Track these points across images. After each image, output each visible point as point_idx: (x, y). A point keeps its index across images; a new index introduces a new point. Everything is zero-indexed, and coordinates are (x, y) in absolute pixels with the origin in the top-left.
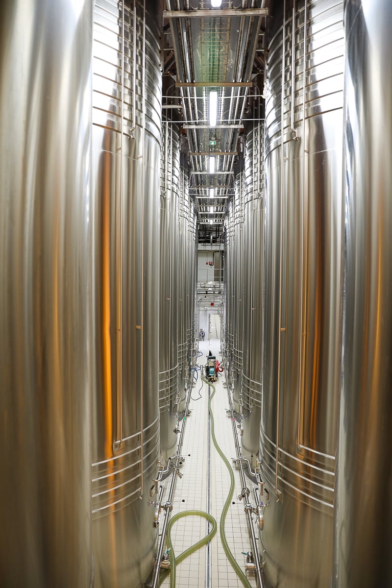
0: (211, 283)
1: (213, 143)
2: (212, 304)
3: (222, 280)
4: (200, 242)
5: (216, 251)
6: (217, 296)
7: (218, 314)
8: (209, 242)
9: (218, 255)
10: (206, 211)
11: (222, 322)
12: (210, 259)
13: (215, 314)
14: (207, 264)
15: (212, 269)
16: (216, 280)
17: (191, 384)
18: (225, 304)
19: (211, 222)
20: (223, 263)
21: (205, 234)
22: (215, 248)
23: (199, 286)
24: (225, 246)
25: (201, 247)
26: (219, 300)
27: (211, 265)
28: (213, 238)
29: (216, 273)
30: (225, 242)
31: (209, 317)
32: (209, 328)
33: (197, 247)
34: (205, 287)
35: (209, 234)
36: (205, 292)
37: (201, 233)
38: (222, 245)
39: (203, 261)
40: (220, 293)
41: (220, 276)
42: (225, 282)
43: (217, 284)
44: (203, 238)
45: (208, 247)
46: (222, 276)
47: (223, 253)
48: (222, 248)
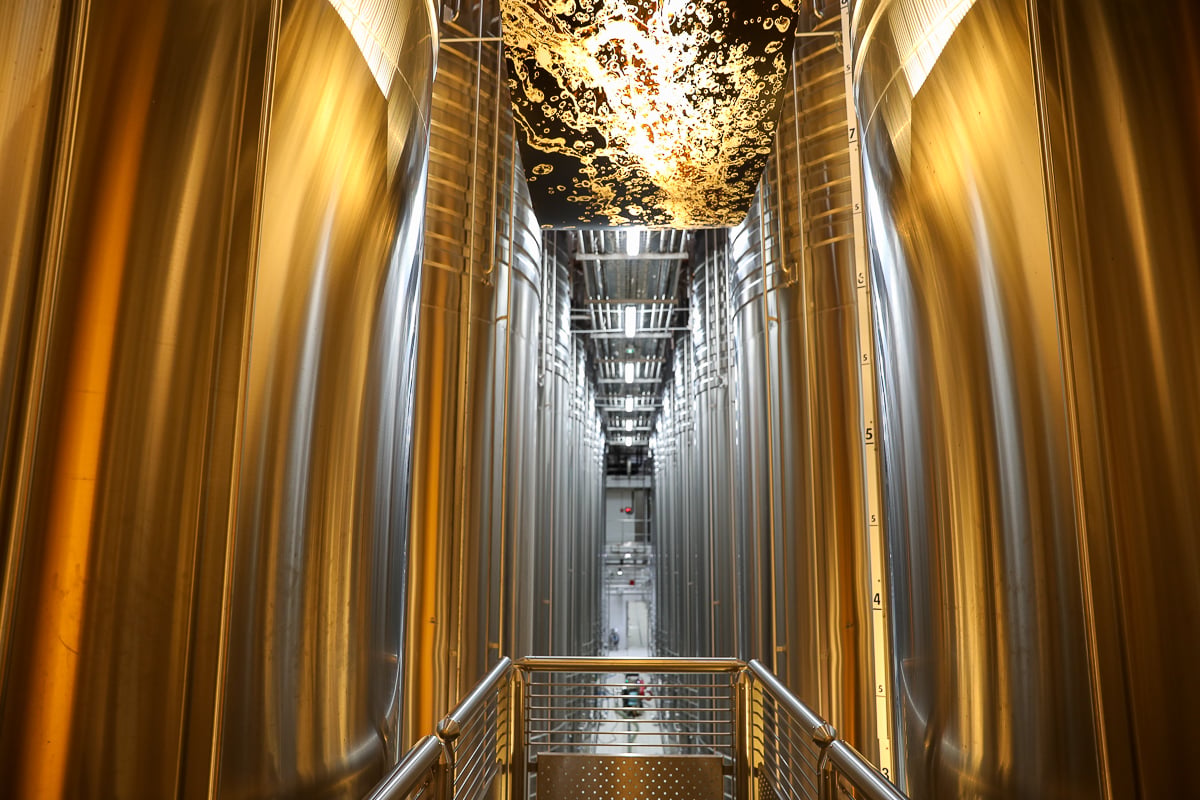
0: (628, 545)
1: (630, 351)
2: (632, 583)
3: (649, 539)
4: (609, 473)
5: (637, 489)
6: (639, 569)
7: (644, 600)
8: (625, 473)
9: (640, 494)
10: (620, 425)
11: (649, 615)
12: (627, 503)
13: (637, 601)
14: (622, 511)
15: (631, 520)
16: (638, 539)
17: (599, 721)
18: (654, 582)
19: (628, 441)
20: (650, 510)
21: (618, 461)
22: (635, 483)
23: (608, 550)
24: (653, 481)
25: (611, 482)
26: (644, 575)
27: (629, 513)
28: (633, 465)
29: (639, 528)
30: (652, 474)
31: (627, 607)
32: (627, 629)
33: (604, 481)
34: (618, 553)
35: (626, 459)
36: (618, 562)
37: (611, 457)
38: (648, 478)
39: (614, 505)
40: (645, 562)
41: (644, 533)
42: (654, 544)
43: (640, 548)
44: (615, 466)
45: (624, 483)
46: (649, 531)
47: (650, 492)
48: (648, 484)
